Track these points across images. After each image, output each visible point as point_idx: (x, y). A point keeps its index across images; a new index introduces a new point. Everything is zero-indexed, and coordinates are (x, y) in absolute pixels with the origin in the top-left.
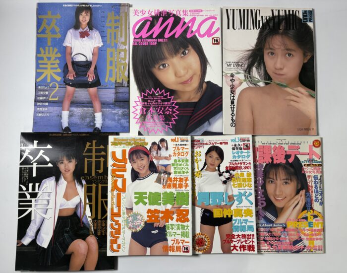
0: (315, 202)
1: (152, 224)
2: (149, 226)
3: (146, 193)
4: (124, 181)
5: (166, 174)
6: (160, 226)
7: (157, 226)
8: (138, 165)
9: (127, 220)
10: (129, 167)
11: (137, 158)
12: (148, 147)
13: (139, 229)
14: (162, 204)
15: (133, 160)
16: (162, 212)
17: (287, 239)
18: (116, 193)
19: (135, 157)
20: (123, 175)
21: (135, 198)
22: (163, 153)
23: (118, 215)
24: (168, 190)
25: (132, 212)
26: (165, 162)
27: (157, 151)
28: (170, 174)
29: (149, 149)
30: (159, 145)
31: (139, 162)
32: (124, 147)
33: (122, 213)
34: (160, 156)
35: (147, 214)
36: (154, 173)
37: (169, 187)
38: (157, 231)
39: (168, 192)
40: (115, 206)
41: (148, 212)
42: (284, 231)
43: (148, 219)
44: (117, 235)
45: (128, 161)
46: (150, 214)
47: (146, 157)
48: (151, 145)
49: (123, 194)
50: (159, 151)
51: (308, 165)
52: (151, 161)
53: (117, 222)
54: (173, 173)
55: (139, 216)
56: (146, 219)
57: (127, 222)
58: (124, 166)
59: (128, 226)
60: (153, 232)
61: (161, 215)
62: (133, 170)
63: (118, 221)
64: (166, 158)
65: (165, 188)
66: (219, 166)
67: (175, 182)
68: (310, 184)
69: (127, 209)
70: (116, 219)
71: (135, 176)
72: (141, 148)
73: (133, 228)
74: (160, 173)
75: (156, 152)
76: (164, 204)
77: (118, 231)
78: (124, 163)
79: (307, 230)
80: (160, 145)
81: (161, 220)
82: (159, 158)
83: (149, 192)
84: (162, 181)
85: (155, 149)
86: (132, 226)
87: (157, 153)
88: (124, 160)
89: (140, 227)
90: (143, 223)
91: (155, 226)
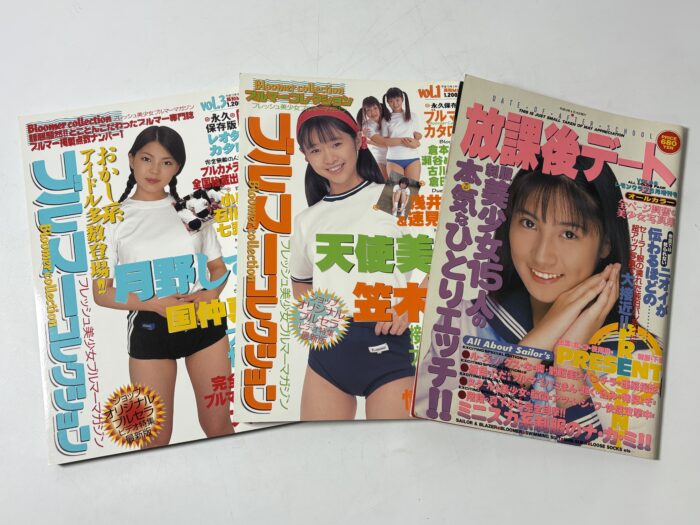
0: (646, 302)
1: (372, 326)
2: (360, 332)
3: (350, 239)
4: (285, 204)
5: (408, 185)
6: (392, 332)
7: (385, 333)
8: (325, 158)
9: (296, 313)
10: (299, 162)
11: (323, 140)
12: (354, 110)
13: (332, 339)
14: (396, 269)
15: (311, 145)
16: (399, 292)
17: (550, 398)
18: (263, 234)
19: (315, 138)
20: (283, 185)
21: (320, 250)
22: (398, 128)
23: (270, 297)
24: (415, 231)
25: (311, 289)
26: (405, 154)
27: (379, 122)
28: (418, 185)
29: (355, 116)
30: (384, 105)
31: (327, 151)
32: (284, 107)
33: (279, 294)
34: (388, 137)
35: (355, 298)
36: (373, 184)
37: (417, 221)
38: (384, 347)
39: (415, 236)
40: (258, 272)
41: (357, 292)
42: (546, 372)
43: (358, 310)
44: (266, 359)
45: (297, 146)
46: (362, 298)
47: (347, 137)
48: (361, 106)
49: (281, 239)
50: (384, 122)
51: (638, 198)
52: (361, 151)
53: (265, 319)
54: (428, 182)
55: (332, 302)
56: (352, 310)
57: (296, 321)
58: (286, 160)
59: (297, 329)
60: (372, 349)
61: (395, 301)
62: (311, 173)
63: (268, 316)
64: (406, 142)
65: (405, 224)
66: (173, 183)
67: (434, 209)
68: (638, 251)
69: (295, 281)
70: (262, 309)
71: (318, 189)
72: (333, 113)
73: (313, 337)
74: (389, 183)
75: (375, 125)
76: (403, 270)
77: (269, 346)
78: (284, 153)
79: (612, 380)
80: (387, 105)
81: (395, 313)
82: (385, 142)
83: (360, 236)
84: (396, 204)
85: (373, 117)
86: (310, 332)
87: (380, 128)
88: (284, 143)
89: (335, 333)
90: (343, 322)
91: (378, 330)
